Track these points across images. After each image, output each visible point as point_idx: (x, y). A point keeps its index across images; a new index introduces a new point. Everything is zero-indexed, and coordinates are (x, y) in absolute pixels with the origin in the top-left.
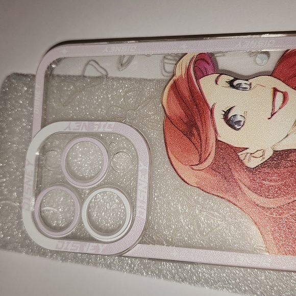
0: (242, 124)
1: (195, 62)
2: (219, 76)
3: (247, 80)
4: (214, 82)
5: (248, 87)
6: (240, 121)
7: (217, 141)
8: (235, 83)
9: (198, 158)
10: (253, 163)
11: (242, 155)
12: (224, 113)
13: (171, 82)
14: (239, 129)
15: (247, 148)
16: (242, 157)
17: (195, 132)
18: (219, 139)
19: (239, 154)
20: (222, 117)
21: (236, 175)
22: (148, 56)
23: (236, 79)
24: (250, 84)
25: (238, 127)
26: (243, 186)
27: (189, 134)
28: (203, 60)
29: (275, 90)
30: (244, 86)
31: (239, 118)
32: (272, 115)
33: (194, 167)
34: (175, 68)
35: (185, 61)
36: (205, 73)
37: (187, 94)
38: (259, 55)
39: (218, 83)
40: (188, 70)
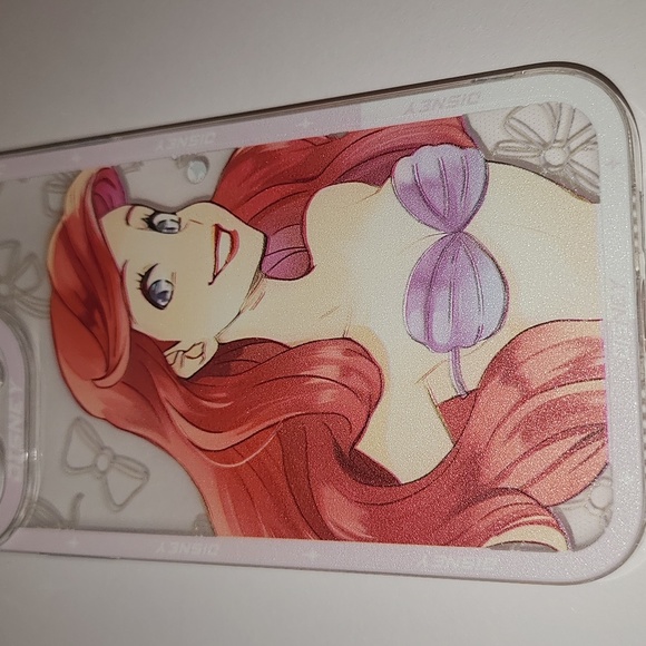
0: (169, 295)
1: (94, 185)
2: (131, 209)
3: (174, 214)
4: (124, 222)
5: (176, 225)
6: (165, 292)
7: (132, 330)
8: (156, 220)
9: (103, 365)
10: (187, 369)
11: (170, 355)
12: (140, 278)
13: (59, 226)
14: (165, 306)
15: (178, 342)
16: (170, 359)
17: (97, 316)
18: (135, 327)
19: (166, 353)
20: (138, 285)
21: (163, 394)
22: (22, 180)
23: (157, 212)
24: (179, 222)
25: (163, 304)
26: (172, 412)
27: (88, 323)
28: (106, 180)
29: (218, 229)
30: (170, 225)
31: (164, 287)
32: (215, 277)
33: (98, 383)
34: (63, 201)
35: (79, 185)
36: (109, 204)
37: (82, 245)
38: (192, 164)
39: (130, 222)
40: (83, 201)
